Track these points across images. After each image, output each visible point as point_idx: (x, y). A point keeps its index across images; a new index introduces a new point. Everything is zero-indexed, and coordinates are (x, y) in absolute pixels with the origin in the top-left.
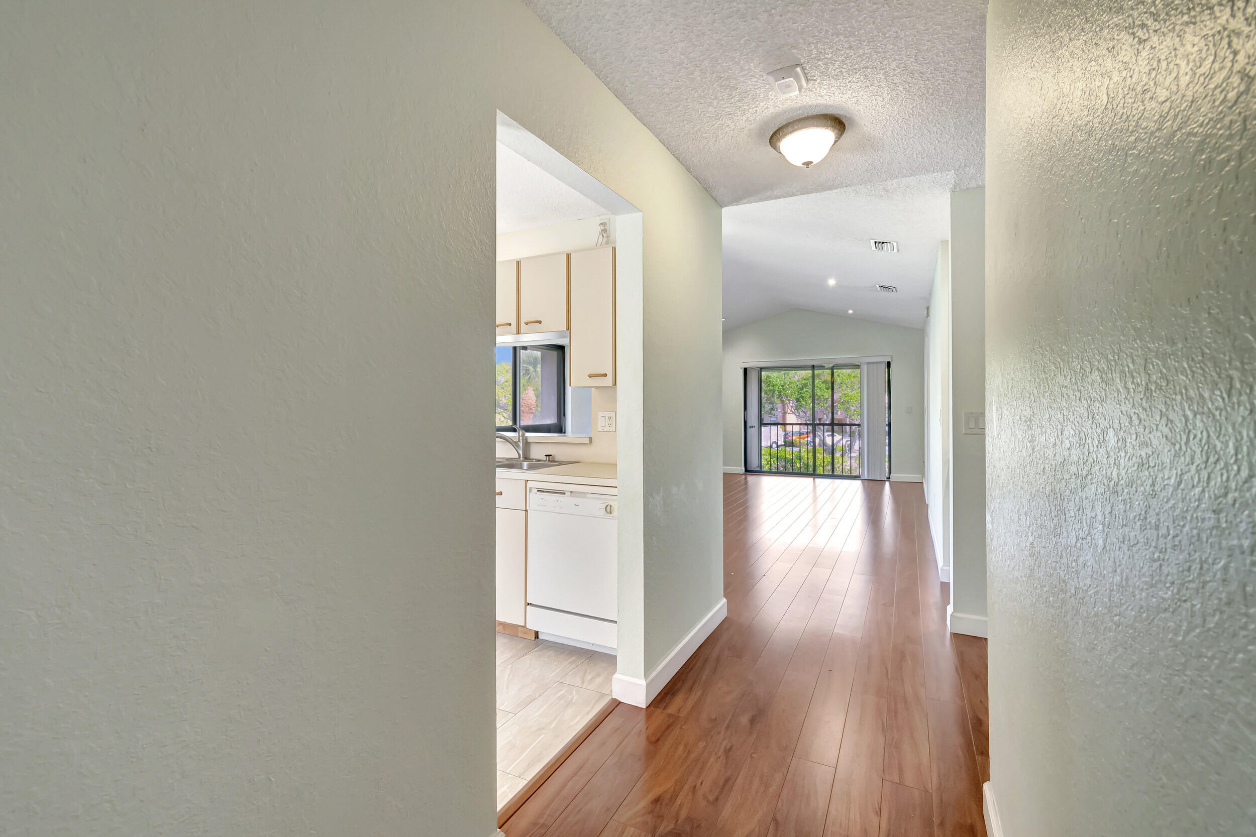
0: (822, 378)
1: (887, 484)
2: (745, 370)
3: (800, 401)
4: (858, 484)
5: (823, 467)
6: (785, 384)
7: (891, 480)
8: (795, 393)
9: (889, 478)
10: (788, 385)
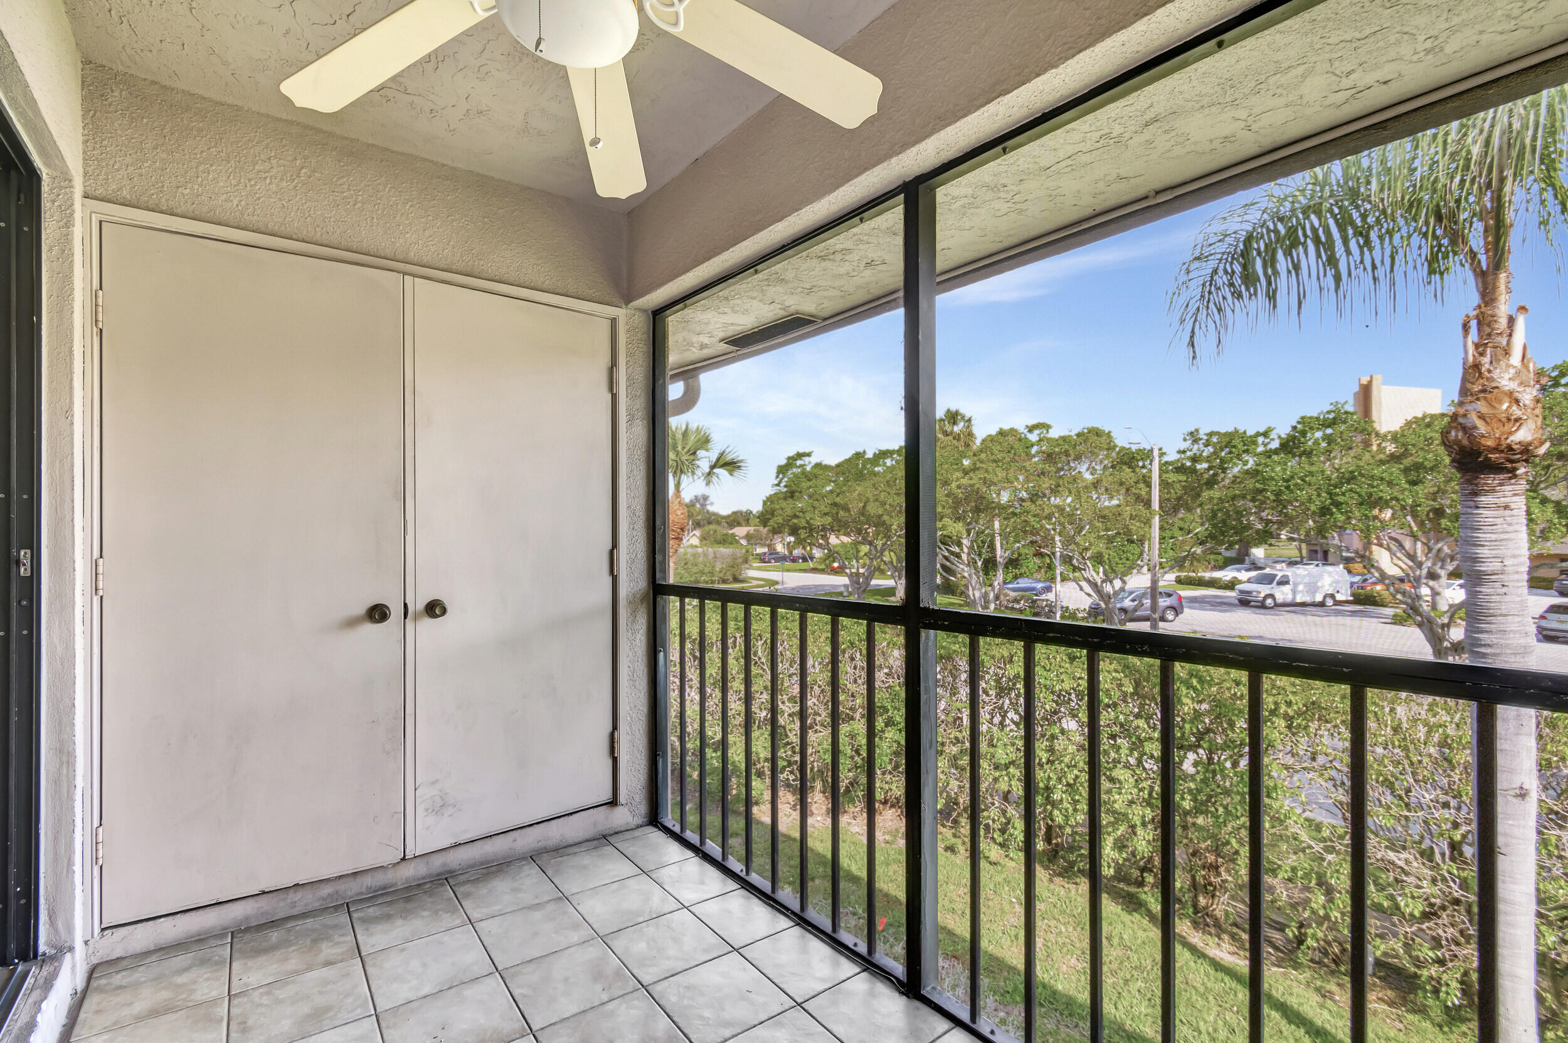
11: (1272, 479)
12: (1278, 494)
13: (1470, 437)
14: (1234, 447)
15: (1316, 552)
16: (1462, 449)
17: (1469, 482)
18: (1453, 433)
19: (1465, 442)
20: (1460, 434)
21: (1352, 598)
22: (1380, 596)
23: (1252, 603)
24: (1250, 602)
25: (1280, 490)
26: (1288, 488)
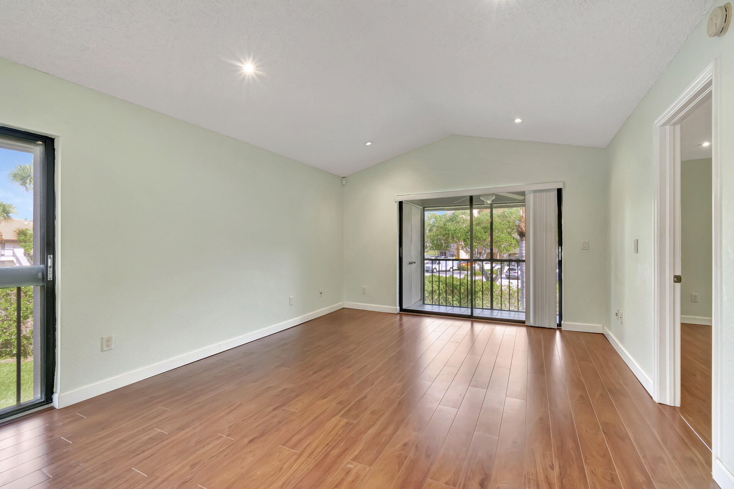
0: (482, 225)
1: (558, 333)
2: (401, 203)
3: (467, 241)
4: (523, 331)
5: (482, 292)
6: (456, 229)
7: (563, 328)
8: (463, 235)
9: (560, 325)
10: (458, 230)
11: (451, 230)
12: (452, 235)
13: (522, 230)
14: (437, 219)
15: (443, 253)
16: (520, 232)
17: (521, 239)
18: (519, 229)
19: (521, 231)
20: (520, 229)
21: (457, 268)
22: (465, 267)
23: (430, 271)
24: (429, 271)
25: (453, 233)
26: (455, 233)
